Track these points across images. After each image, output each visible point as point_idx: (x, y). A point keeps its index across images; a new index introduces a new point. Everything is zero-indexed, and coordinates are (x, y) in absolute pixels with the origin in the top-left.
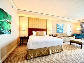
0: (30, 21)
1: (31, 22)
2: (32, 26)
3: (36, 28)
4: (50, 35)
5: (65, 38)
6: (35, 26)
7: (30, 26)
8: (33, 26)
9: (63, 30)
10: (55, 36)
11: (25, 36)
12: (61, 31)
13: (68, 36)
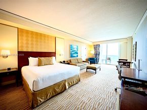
0: (22, 36)
1: (25, 38)
2: (27, 47)
3: (35, 50)
4: (61, 63)
5: (81, 64)
6: (34, 46)
7: (22, 47)
8: (30, 46)
9: (77, 53)
10: (69, 64)
11: (9, 69)
12: (75, 55)
13: (83, 62)
